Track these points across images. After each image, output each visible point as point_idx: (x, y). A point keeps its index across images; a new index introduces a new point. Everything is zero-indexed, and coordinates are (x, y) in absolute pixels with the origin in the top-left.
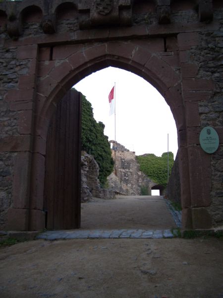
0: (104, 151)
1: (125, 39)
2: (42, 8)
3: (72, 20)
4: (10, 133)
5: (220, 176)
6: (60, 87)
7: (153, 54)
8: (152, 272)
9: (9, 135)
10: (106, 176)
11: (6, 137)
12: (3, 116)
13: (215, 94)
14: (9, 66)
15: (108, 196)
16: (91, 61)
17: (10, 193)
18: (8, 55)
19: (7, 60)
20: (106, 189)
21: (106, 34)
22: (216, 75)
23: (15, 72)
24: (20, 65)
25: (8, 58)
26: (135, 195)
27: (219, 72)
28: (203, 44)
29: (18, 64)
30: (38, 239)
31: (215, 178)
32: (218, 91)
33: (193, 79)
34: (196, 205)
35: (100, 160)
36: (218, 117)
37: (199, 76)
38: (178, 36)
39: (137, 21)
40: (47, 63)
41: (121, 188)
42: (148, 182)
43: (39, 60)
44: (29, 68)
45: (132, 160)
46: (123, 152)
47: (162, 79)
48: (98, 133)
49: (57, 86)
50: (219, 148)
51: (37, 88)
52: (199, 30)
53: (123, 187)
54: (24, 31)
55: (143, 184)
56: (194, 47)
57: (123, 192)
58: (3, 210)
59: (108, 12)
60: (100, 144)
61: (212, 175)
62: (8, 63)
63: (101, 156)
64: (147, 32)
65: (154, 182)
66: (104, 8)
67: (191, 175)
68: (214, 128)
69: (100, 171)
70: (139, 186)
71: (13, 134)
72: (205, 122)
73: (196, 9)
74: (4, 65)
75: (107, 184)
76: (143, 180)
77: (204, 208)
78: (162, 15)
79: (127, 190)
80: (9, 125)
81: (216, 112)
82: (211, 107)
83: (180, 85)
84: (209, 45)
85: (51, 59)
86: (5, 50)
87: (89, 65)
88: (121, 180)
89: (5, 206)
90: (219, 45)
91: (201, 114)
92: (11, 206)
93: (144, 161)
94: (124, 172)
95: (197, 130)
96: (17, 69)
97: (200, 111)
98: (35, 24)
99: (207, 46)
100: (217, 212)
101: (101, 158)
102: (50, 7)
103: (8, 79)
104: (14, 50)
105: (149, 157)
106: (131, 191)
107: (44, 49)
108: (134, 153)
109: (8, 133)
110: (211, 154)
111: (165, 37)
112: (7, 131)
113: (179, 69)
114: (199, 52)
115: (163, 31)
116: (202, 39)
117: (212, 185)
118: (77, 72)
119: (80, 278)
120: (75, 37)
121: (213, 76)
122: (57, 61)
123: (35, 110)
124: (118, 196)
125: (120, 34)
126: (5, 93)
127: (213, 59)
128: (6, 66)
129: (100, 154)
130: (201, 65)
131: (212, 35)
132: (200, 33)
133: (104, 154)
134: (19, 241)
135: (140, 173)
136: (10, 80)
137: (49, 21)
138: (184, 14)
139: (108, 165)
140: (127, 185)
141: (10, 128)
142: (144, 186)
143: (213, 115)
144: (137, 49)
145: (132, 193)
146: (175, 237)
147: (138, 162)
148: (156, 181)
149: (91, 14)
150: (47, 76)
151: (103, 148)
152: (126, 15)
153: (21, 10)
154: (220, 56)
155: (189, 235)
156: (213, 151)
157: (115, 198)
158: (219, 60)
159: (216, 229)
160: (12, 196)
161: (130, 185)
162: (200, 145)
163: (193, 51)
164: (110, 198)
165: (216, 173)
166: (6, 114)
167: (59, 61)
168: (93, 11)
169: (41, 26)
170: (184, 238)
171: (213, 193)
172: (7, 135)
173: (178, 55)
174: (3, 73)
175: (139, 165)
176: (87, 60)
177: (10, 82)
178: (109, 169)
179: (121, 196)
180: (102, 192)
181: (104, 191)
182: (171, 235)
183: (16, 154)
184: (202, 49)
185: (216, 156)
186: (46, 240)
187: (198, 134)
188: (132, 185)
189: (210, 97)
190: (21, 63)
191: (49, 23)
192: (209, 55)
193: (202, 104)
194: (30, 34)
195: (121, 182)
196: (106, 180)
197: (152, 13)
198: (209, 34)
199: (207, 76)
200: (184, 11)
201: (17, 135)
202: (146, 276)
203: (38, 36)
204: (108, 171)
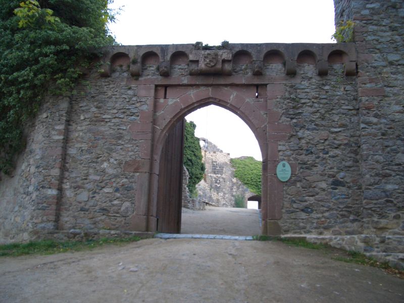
0: (195, 155)
1: (226, 85)
2: (159, 54)
3: (184, 66)
4: (134, 157)
5: (289, 199)
6: (172, 122)
7: (247, 100)
8: (235, 254)
9: (133, 158)
10: (195, 183)
11: (130, 160)
12: (127, 143)
13: (292, 136)
14: (131, 102)
15: (197, 206)
16: (197, 102)
17: (133, 203)
18: (130, 92)
19: (130, 97)
20: (195, 199)
21: (211, 81)
22: (294, 121)
23: (136, 108)
24: (140, 102)
25: (130, 95)
26: (227, 206)
27: (296, 119)
28: (287, 95)
29: (138, 100)
30: (156, 237)
31: (286, 200)
32: (294, 134)
33: (276, 123)
34: (270, 219)
35: (189, 165)
36: (293, 154)
37: (280, 121)
38: (268, 86)
39: (236, 70)
40: (162, 100)
41: (210, 197)
42: (244, 191)
43: (156, 98)
44: (148, 105)
45: (226, 164)
46: (215, 152)
47: (252, 121)
48: (188, 134)
49: (170, 121)
50: (291, 178)
51: (154, 122)
52: (284, 82)
53: (213, 196)
54: (143, 71)
55: (238, 193)
56: (279, 97)
57: (213, 202)
58: (128, 216)
59: (213, 64)
60: (189, 147)
61: (284, 197)
62: (130, 99)
63: (190, 160)
64: (244, 82)
65: (252, 192)
66: (210, 61)
67: (268, 196)
68: (288, 163)
69: (189, 178)
70: (233, 196)
71: (136, 158)
72: (282, 157)
73: (284, 64)
74: (127, 100)
75: (196, 193)
76: (238, 188)
77: (276, 221)
78: (256, 70)
79: (218, 200)
80: (132, 151)
81: (291, 150)
82: (287, 146)
83: (266, 126)
84: (291, 96)
85: (165, 98)
86: (127, 87)
87: (196, 105)
88: (211, 188)
89: (130, 213)
90: (299, 96)
91: (280, 151)
92: (135, 213)
93: (240, 166)
94: (215, 178)
95: (275, 163)
96: (138, 105)
97: (279, 149)
98: (153, 67)
99: (289, 97)
100: (285, 224)
101: (190, 164)
102: (166, 54)
103: (131, 113)
104: (135, 88)
105: (247, 161)
106: (223, 202)
107: (159, 88)
108: (229, 154)
109: (132, 157)
110: (284, 182)
111: (257, 86)
112: (131, 155)
113: (266, 114)
114: (282, 101)
115: (256, 81)
116: (286, 90)
117: (283, 204)
118: (186, 110)
119: (194, 254)
120: (185, 81)
121: (291, 122)
122: (170, 100)
123: (153, 140)
124: (207, 207)
125: (222, 81)
126: (128, 125)
127: (294, 108)
128: (129, 101)
129: (190, 158)
130: (284, 112)
131: (294, 88)
132: (285, 85)
133: (194, 158)
134: (142, 239)
135: (234, 180)
136: (132, 114)
137: (165, 67)
138: (274, 67)
139: (198, 172)
140: (218, 194)
141: (133, 153)
142: (238, 196)
143: (289, 153)
144: (235, 95)
145: (224, 204)
146: (254, 240)
147: (233, 166)
148: (255, 191)
149: (199, 65)
150: (162, 112)
151: (193, 152)
152: (228, 67)
153: (141, 55)
154: (299, 106)
155: (263, 238)
156: (286, 180)
157: (205, 209)
158: (298, 109)
159: (283, 236)
160: (135, 205)
161: (221, 194)
162: (276, 174)
163: (278, 99)
164: (199, 209)
165: (287, 196)
166: (129, 141)
167: (171, 100)
168: (201, 62)
169: (158, 69)
170: (260, 240)
171: (284, 211)
172: (131, 159)
173: (266, 101)
174: (127, 108)
175: (234, 170)
176: (194, 101)
177: (132, 116)
178: (199, 176)
179: (211, 207)
180: (191, 202)
181: (193, 201)
182: (251, 238)
183: (138, 174)
184: (285, 99)
185: (288, 183)
186: (161, 238)
187: (276, 166)
188: (225, 194)
189: (287, 138)
190: (141, 100)
191: (165, 69)
192: (290, 104)
193: (281, 143)
194: (148, 75)
195: (211, 189)
196: (195, 189)
197: (249, 65)
198: (292, 87)
199: (287, 121)
200: (274, 65)
201: (138, 159)
202: (231, 256)
203: (155, 77)
204: (198, 178)
